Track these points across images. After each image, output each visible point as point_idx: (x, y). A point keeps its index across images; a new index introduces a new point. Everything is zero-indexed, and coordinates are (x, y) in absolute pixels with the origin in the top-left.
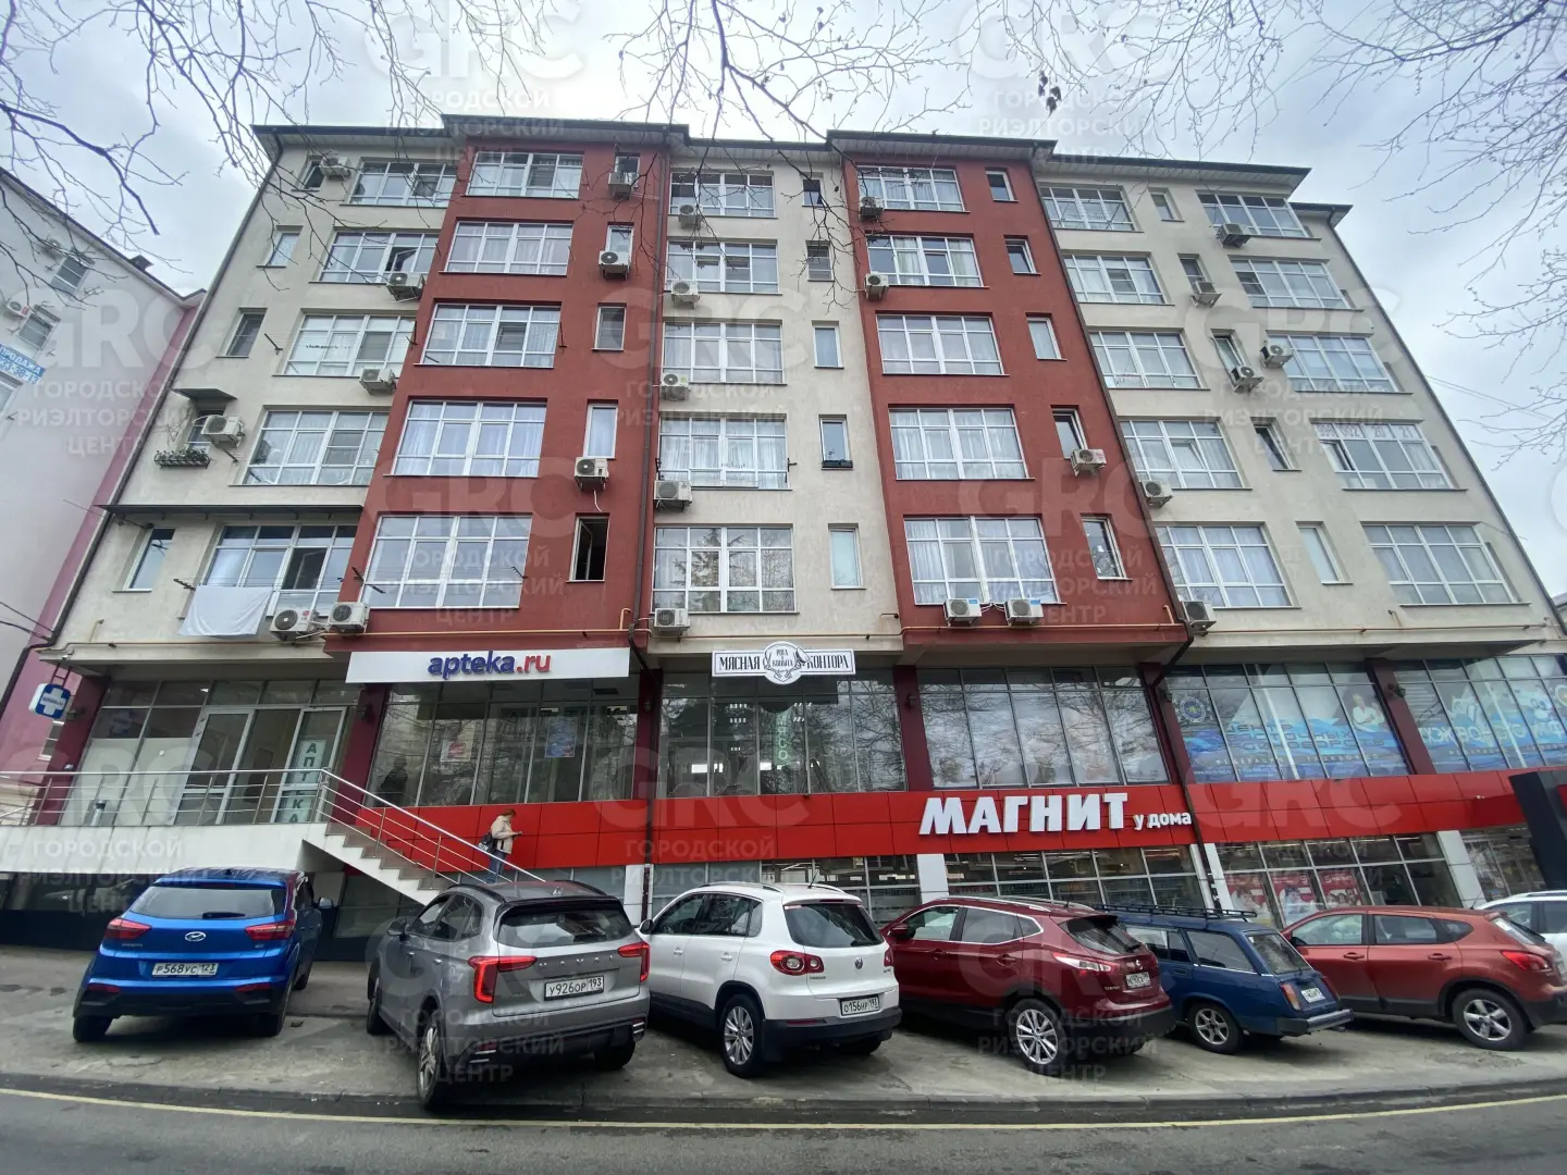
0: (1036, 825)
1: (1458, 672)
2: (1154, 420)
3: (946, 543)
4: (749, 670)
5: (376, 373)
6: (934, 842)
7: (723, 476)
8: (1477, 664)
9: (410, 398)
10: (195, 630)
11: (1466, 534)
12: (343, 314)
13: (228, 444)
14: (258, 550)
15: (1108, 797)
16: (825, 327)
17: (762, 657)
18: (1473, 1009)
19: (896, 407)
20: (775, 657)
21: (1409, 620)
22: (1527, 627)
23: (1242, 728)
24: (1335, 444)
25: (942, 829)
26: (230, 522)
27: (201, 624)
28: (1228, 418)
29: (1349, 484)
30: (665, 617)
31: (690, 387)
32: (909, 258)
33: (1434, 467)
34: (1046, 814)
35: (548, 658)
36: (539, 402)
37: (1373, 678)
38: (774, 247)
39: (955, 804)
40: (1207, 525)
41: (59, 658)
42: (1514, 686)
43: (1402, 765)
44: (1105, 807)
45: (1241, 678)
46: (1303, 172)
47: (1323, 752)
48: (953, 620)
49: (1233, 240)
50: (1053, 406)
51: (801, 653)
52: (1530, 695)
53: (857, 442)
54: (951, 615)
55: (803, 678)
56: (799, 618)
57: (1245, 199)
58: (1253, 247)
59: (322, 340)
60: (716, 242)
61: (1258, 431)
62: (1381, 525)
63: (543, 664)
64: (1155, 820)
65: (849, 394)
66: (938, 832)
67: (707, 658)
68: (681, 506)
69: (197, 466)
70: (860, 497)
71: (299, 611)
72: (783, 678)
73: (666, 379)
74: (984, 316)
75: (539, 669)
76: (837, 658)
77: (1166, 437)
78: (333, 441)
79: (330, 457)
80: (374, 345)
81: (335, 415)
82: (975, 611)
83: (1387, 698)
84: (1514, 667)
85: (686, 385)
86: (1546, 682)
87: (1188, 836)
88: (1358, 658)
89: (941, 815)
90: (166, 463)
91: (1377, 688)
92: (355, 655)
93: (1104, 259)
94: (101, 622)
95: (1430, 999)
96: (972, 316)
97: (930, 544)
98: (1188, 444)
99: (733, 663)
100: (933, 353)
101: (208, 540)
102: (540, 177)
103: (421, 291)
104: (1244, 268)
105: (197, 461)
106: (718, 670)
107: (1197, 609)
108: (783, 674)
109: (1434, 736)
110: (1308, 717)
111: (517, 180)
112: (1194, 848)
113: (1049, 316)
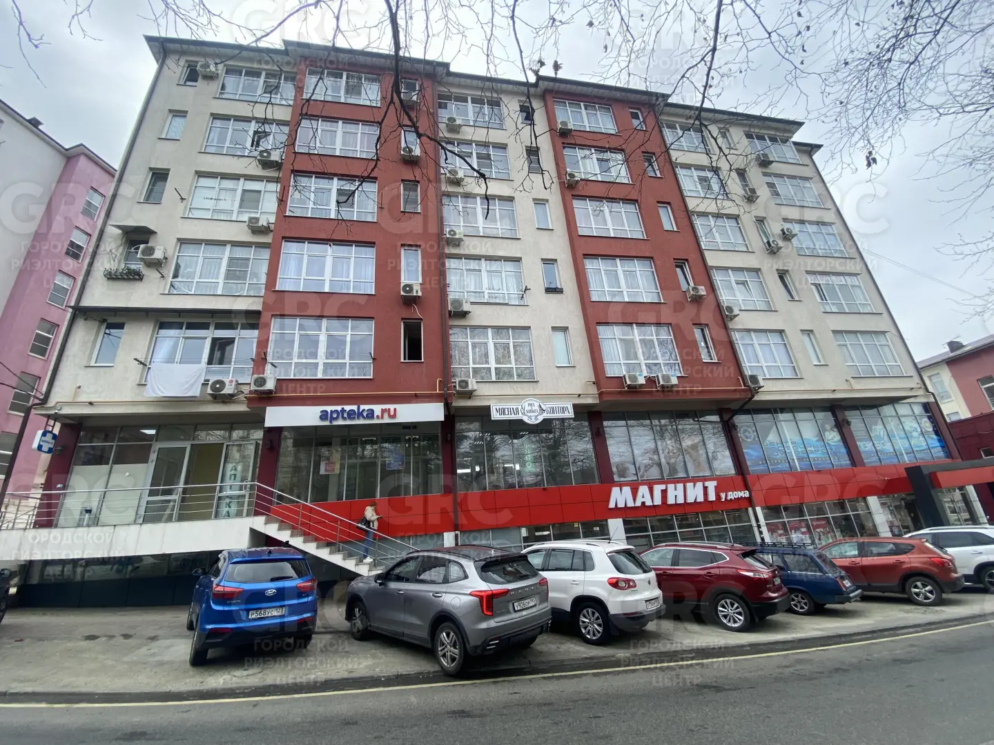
0: (671, 501)
1: (874, 411)
2: (726, 269)
3: (620, 340)
4: (513, 415)
5: (257, 219)
6: (617, 512)
7: (486, 296)
8: (884, 407)
9: (283, 238)
10: (155, 392)
11: (882, 338)
12: (225, 176)
13: (157, 265)
14: (186, 338)
15: (707, 484)
16: (540, 202)
17: (520, 408)
18: (916, 587)
19: (586, 256)
20: (527, 408)
21: (857, 385)
22: (912, 389)
23: (772, 443)
24: (818, 286)
25: (621, 505)
26: (164, 319)
27: (159, 390)
28: (764, 269)
29: (824, 309)
30: (464, 384)
31: (464, 238)
32: (588, 161)
33: (867, 301)
34: (675, 494)
35: (395, 409)
36: (370, 244)
37: (834, 415)
38: (505, 148)
39: (627, 490)
40: (755, 331)
41: (52, 412)
42: (902, 419)
43: (848, 462)
44: (705, 489)
45: (769, 415)
46: (800, 124)
47: (811, 456)
48: (629, 386)
49: (764, 163)
50: (674, 259)
51: (543, 406)
52: (910, 424)
53: (566, 276)
54: (628, 383)
55: (544, 419)
56: (539, 384)
57: (769, 138)
58: (775, 168)
59: (213, 194)
60: (469, 143)
61: (780, 276)
62: (841, 332)
63: (392, 413)
64: (732, 495)
65: (558, 247)
66: (619, 506)
67: (488, 408)
68: (464, 314)
69: (135, 279)
70: (567, 310)
71: (227, 381)
72: (533, 420)
73: (450, 234)
74: (633, 201)
75: (390, 416)
76: (563, 408)
77: (733, 279)
78: (229, 265)
79: (230, 275)
80: (250, 199)
81: (228, 247)
82: (642, 381)
83: (842, 426)
84: (902, 409)
85: (462, 236)
86: (918, 418)
87: (746, 503)
88: (828, 405)
89: (620, 497)
90: (111, 277)
91: (836, 421)
92: (269, 409)
93: (695, 169)
94: (79, 387)
95: (894, 582)
96: (627, 201)
97: (612, 339)
98: (744, 283)
99: (502, 411)
100: (605, 223)
101: (151, 332)
102: (352, 90)
103: (282, 163)
104: (769, 179)
105: (133, 276)
106: (495, 416)
107: (754, 379)
108: (533, 418)
109: (864, 446)
110: (804, 437)
111: (337, 89)
112: (750, 510)
113: (669, 203)
